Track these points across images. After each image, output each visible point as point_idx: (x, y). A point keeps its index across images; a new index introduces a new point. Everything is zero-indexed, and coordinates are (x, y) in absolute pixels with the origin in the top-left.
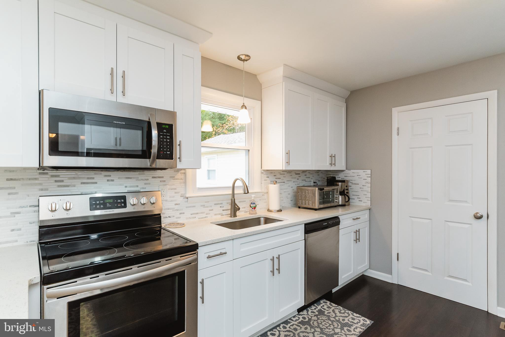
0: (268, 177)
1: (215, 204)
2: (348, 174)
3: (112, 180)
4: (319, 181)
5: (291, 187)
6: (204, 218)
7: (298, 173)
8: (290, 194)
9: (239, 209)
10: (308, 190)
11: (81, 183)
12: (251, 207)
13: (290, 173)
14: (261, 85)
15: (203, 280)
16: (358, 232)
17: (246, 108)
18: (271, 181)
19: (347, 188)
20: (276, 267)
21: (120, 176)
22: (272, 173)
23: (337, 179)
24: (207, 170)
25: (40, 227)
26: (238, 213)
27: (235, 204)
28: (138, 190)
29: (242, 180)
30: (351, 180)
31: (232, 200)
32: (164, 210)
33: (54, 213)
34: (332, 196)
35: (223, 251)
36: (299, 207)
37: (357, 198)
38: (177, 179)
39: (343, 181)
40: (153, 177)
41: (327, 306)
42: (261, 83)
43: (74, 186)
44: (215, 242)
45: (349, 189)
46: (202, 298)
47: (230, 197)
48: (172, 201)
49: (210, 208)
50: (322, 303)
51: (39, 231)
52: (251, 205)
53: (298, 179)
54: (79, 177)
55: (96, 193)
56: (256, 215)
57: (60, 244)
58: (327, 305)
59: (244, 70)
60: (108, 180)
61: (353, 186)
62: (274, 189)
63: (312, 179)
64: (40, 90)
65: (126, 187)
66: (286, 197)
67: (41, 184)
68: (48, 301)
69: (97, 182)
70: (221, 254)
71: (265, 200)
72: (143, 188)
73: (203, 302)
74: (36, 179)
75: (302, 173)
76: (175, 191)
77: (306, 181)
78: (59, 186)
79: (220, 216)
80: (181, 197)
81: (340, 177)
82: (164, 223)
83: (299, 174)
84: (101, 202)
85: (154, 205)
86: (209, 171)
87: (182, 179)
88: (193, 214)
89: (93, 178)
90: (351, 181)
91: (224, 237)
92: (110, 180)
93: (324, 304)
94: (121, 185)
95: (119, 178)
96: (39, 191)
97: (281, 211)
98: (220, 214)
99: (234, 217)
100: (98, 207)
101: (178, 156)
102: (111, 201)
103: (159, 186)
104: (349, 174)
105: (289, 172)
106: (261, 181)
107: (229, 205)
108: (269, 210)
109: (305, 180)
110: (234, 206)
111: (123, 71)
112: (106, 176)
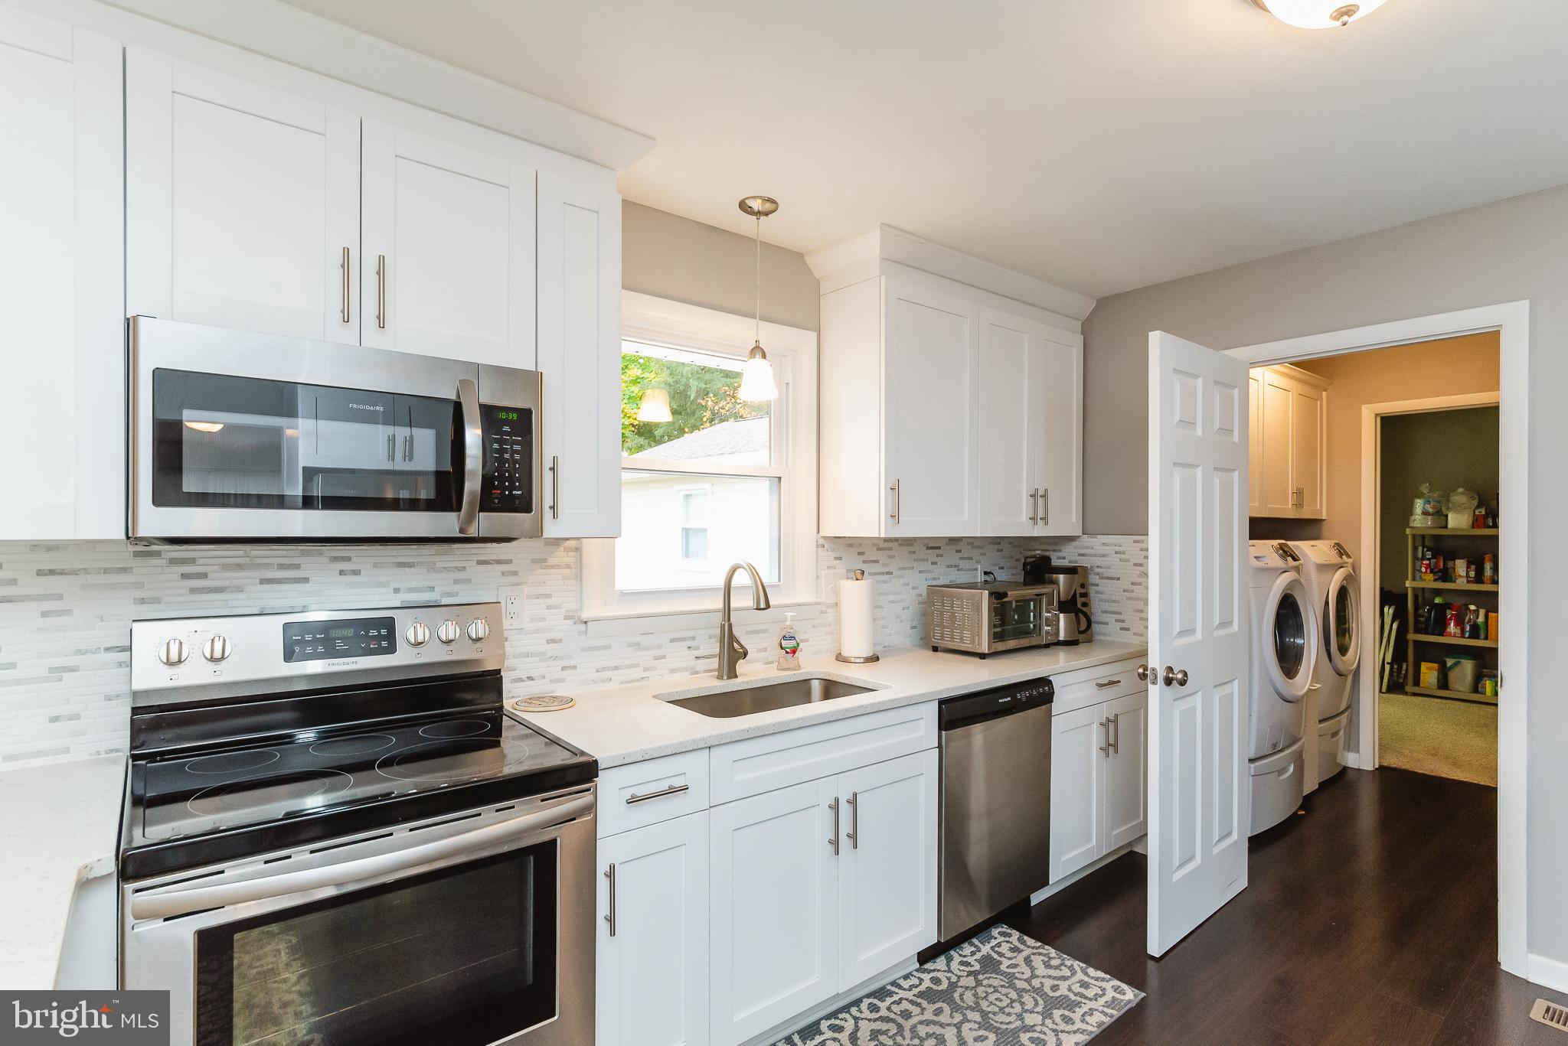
0: (840, 558)
1: (672, 640)
2: (1088, 548)
3: (356, 573)
4: (1002, 568)
5: (913, 588)
6: (638, 680)
7: (933, 546)
8: (908, 608)
9: (745, 654)
10: (959, 597)
11: (261, 580)
12: (782, 648)
13: (908, 545)
14: (817, 283)
15: (612, 868)
16: (1111, 726)
17: (764, 356)
18: (848, 571)
19: (1083, 591)
20: (845, 827)
21: (378, 560)
22: (851, 545)
23: (1055, 562)
24: (683, 529)
25: (135, 711)
26: (741, 666)
27: (732, 638)
28: (434, 599)
29: (751, 570)
30: (1098, 567)
31: (723, 626)
32: (514, 657)
33: (175, 670)
34: (1034, 615)
35: (678, 782)
36: (935, 649)
37: (1117, 621)
38: (553, 567)
39: (1071, 571)
40: (480, 562)
41: (1009, 945)
42: (817, 277)
43: (239, 589)
44: (651, 757)
45: (1092, 594)
46: (611, 919)
47: (719, 618)
48: (537, 631)
49: (655, 652)
50: (996, 935)
51: (132, 720)
52: (784, 643)
53: (933, 563)
54: (255, 564)
55: (304, 610)
56: (800, 671)
57: (191, 761)
58: (1011, 943)
59: (760, 239)
60: (342, 573)
61: (1104, 586)
62: (855, 595)
63: (977, 562)
64: (128, 316)
65: (397, 591)
66: (897, 617)
67: (140, 585)
68: (138, 928)
69: (308, 578)
70: (673, 791)
71: (830, 625)
72: (449, 595)
73: (613, 933)
74: (124, 570)
75: (947, 544)
76: (549, 601)
77: (958, 570)
78: (193, 591)
79: (686, 676)
80: (567, 621)
81: (1064, 558)
82: (513, 697)
83: (939, 548)
84: (318, 636)
85: (479, 644)
86: (687, 532)
87: (568, 566)
88: (603, 669)
89: (297, 567)
90: (1097, 570)
91: (681, 740)
92: (346, 572)
93: (1002, 939)
94: (384, 585)
95: (375, 565)
96: (134, 604)
97: (878, 659)
98: (686, 669)
99: (729, 678)
100: (309, 650)
101: (548, 501)
102: (349, 632)
103: (498, 589)
104: (1092, 548)
105: (908, 542)
106: (817, 569)
107: (717, 642)
108: (840, 658)
109: (955, 566)
110: (731, 646)
111: (380, 256)
112: (335, 559)
